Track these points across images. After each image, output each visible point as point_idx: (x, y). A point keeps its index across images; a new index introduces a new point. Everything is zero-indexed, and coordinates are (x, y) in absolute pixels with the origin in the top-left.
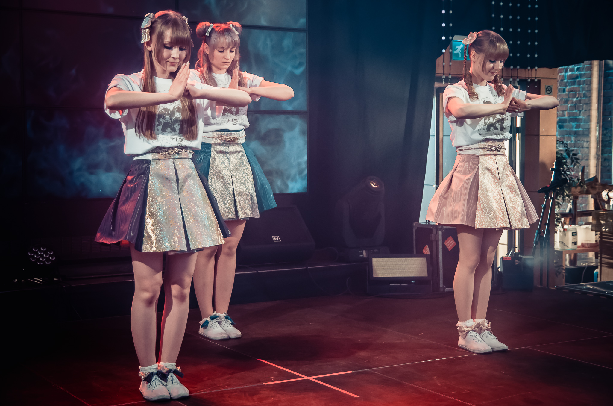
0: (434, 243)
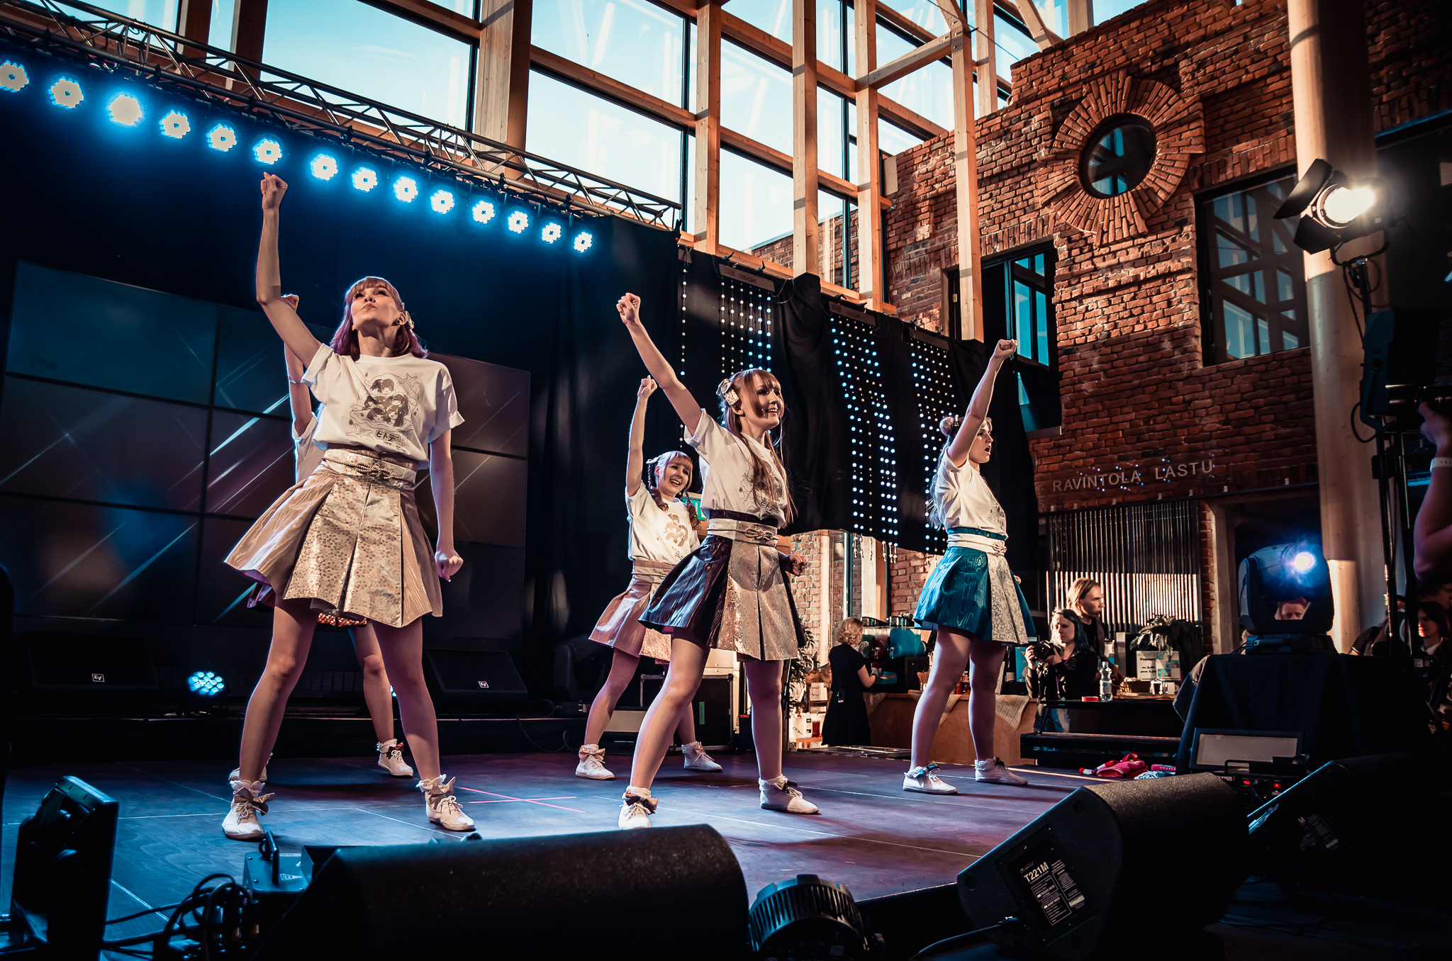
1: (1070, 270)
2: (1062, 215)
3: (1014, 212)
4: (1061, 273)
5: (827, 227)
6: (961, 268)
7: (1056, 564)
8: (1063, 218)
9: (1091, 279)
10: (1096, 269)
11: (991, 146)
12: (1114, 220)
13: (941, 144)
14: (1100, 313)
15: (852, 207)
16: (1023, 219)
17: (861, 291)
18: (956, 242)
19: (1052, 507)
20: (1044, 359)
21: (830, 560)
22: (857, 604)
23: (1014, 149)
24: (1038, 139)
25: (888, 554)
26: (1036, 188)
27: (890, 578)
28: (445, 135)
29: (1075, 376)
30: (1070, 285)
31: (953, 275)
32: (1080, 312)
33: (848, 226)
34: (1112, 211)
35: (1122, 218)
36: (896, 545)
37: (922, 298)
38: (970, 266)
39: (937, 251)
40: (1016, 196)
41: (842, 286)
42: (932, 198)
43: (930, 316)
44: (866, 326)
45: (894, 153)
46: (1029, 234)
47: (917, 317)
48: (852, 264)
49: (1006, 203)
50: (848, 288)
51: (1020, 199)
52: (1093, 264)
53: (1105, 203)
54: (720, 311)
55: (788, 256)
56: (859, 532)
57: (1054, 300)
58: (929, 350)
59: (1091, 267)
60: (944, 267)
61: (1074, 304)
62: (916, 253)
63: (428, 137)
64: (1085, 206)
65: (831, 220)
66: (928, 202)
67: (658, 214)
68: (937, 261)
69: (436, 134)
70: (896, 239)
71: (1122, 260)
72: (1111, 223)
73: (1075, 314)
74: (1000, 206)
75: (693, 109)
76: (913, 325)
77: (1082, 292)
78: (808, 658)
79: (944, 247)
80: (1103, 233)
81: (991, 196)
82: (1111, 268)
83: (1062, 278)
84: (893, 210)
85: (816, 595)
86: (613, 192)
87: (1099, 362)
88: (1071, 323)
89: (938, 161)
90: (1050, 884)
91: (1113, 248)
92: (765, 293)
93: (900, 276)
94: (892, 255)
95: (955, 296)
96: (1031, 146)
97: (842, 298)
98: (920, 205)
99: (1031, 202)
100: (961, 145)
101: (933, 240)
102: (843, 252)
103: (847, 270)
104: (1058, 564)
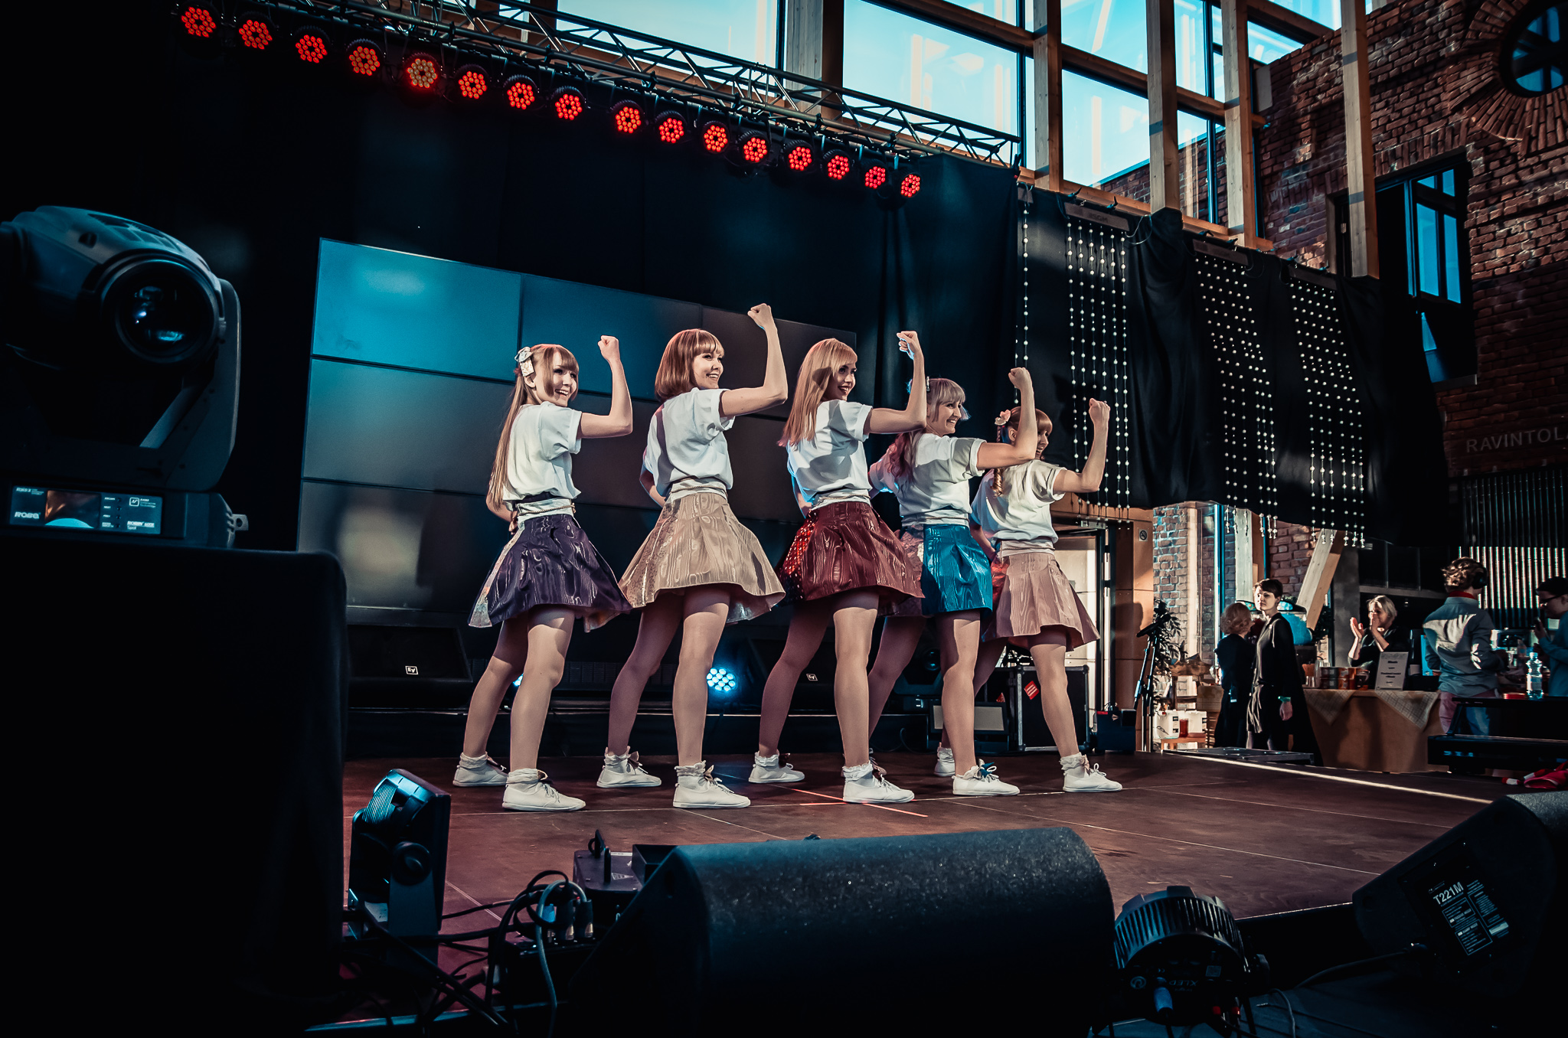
0: (1012, 690)
1: (1488, 186)
2: (1477, 121)
3: (1416, 121)
4: (1476, 191)
5: (1188, 152)
6: (1352, 191)
7: (1471, 538)
8: (1479, 125)
9: (1514, 196)
10: (1521, 184)
11: (1386, 43)
12: (1545, 122)
13: (1324, 47)
14: (1526, 236)
15: (1218, 127)
16: (1428, 129)
17: (1230, 226)
18: (1344, 162)
19: (1466, 471)
20: (1454, 295)
21: (1199, 537)
22: (1231, 586)
23: (1416, 46)
24: (1446, 31)
25: (1267, 528)
26: (1444, 91)
27: (1269, 556)
28: (755, 75)
29: (1494, 313)
30: (1487, 205)
31: (1341, 201)
32: (1500, 237)
33: (1213, 150)
34: (1542, 112)
35: (1555, 119)
36: (1275, 518)
37: (1303, 231)
38: (1361, 188)
39: (1323, 172)
40: (1418, 102)
41: (1207, 220)
42: (1315, 111)
43: (1314, 250)
44: (1237, 266)
45: (1267, 61)
46: (1436, 147)
47: (1298, 252)
48: (1221, 196)
49: (1406, 111)
50: (1214, 222)
51: (1423, 105)
52: (1517, 177)
53: (1534, 103)
54: (1066, 255)
55: (1144, 189)
56: (1232, 503)
57: (1467, 224)
58: (1313, 291)
59: (1514, 181)
60: (1329, 192)
61: (1492, 227)
62: (1296, 177)
63: (737, 78)
64: (1507, 108)
65: (1193, 145)
66: (1309, 117)
67: (994, 150)
68: (1321, 186)
69: (745, 75)
70: (1271, 162)
71: (1555, 170)
72: (1542, 128)
73: (1494, 239)
74: (1398, 115)
75: (1030, 26)
76: (1292, 262)
77: (1503, 213)
78: (1174, 647)
79: (1329, 168)
80: (1531, 139)
81: (1387, 105)
82: (1541, 181)
83: (1477, 197)
84: (1267, 128)
85: (1182, 576)
86: (942, 127)
87: (1524, 296)
88: (1488, 250)
89: (1321, 67)
90: (1465, 907)
91: (1544, 156)
92: (1118, 233)
93: (1276, 206)
94: (1267, 182)
95: (1344, 225)
96: (1438, 40)
97: (1208, 235)
98: (1300, 120)
99: (1437, 107)
100: (1349, 46)
101: (1316, 161)
102: (1209, 181)
103: (1214, 201)
104: (1474, 538)
